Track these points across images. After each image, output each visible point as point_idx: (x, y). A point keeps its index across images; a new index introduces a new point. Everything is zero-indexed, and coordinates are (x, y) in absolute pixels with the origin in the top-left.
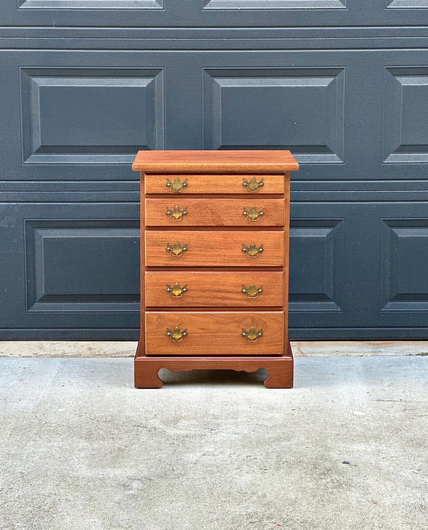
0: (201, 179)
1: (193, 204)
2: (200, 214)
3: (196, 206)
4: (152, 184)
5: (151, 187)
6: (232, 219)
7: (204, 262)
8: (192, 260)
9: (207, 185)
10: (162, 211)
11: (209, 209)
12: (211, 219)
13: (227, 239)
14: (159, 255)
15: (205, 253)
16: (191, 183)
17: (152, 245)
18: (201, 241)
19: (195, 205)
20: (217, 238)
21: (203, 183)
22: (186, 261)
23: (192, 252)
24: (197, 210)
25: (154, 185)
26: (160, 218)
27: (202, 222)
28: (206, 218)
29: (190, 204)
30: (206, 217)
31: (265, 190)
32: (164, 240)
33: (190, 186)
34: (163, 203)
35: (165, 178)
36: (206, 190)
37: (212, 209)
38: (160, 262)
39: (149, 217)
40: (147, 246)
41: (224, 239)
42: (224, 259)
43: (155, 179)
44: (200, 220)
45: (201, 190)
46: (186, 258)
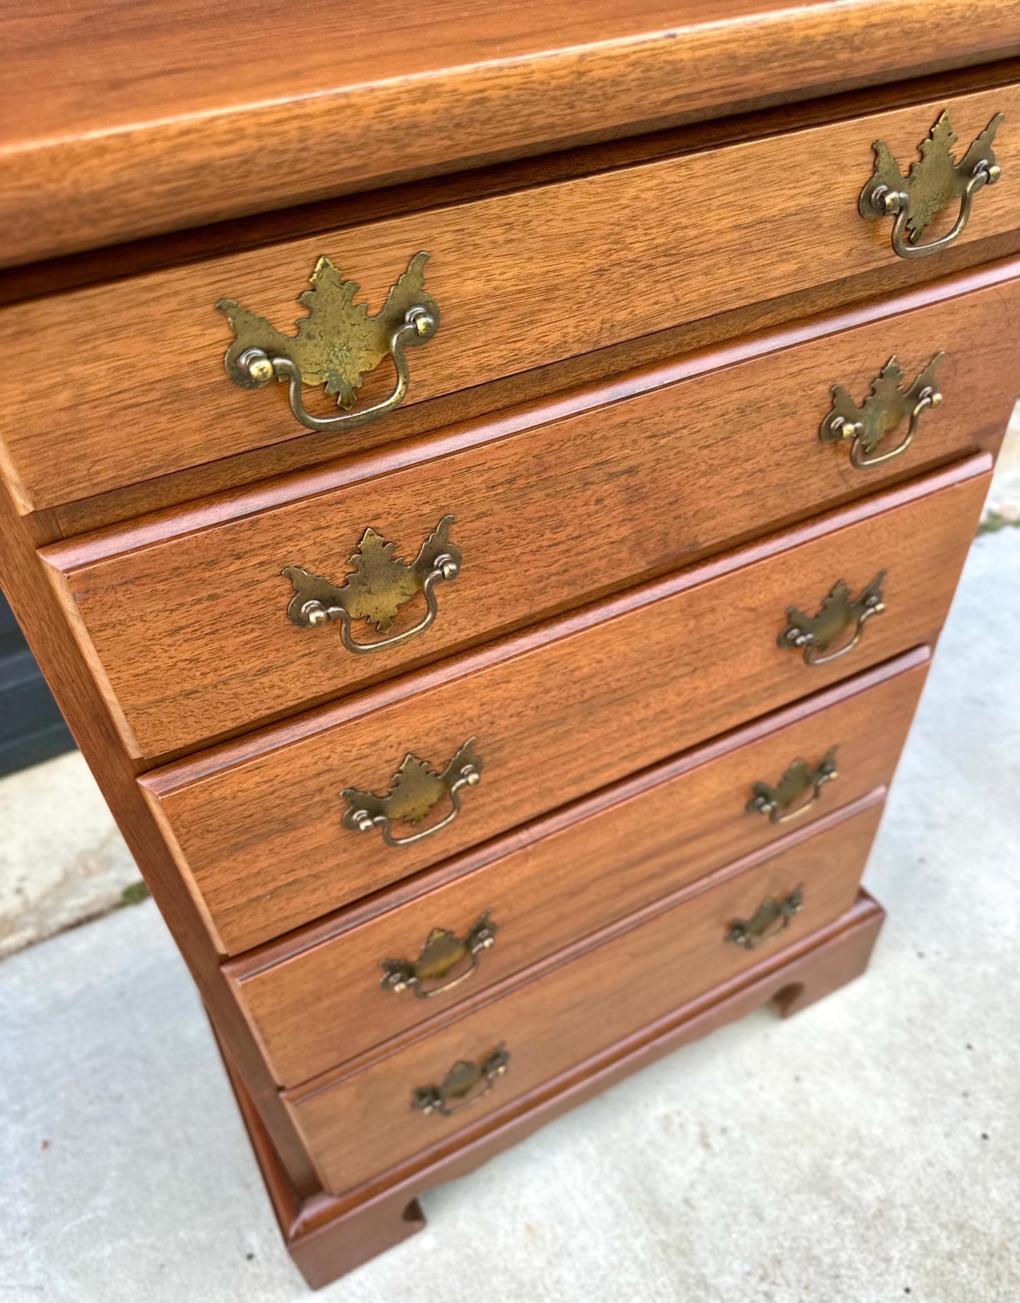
0: (558, 226)
1: (499, 476)
2: (548, 535)
3: (521, 482)
4: (63, 398)
5: (67, 438)
6: (749, 493)
7: (575, 781)
8: (509, 802)
9: (601, 272)
10: (254, 611)
11: (612, 476)
12: (622, 541)
13: (709, 618)
14: (303, 873)
15: (586, 738)
16: (472, 287)
17: (236, 848)
18: (560, 687)
19: (510, 481)
20: (658, 636)
21: (570, 266)
22: (475, 822)
23: (510, 765)
24: (530, 511)
25: (95, 403)
26: (242, 668)
27: (565, 577)
28: (590, 543)
29: (476, 481)
30: (593, 534)
31: (985, 212)
32: (312, 785)
33: (460, 322)
34: (242, 546)
35: (193, 303)
36: (594, 325)
37: (631, 471)
38: (313, 899)
39: (141, 701)
40: (194, 870)
41: (692, 623)
42: (682, 723)
43: (86, 338)
44: (553, 569)
45: (554, 337)
46: (476, 809)
